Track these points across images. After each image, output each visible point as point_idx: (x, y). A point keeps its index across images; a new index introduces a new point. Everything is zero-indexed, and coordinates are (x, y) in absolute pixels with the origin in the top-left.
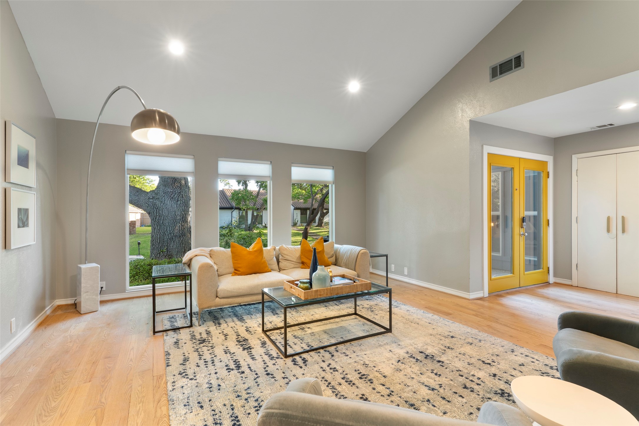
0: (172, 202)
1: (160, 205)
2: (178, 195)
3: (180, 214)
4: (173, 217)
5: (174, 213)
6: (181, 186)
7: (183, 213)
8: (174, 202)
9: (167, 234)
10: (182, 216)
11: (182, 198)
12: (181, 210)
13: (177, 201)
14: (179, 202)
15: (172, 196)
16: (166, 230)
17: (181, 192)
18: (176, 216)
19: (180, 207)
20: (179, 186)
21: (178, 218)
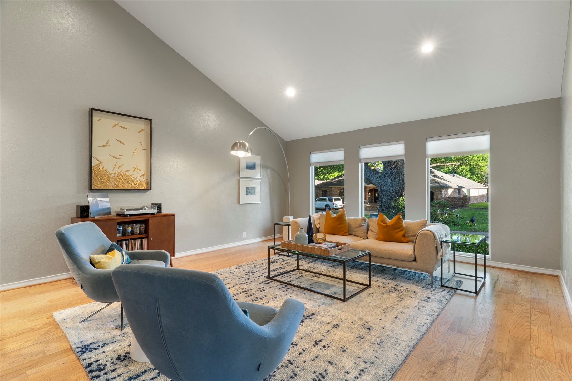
0: (391, 180)
1: (383, 183)
2: (395, 174)
3: (396, 190)
4: (391, 192)
5: (391, 189)
6: (397, 167)
7: (399, 189)
8: (392, 180)
9: (385, 205)
10: (398, 191)
11: (399, 176)
12: (398, 187)
13: (395, 179)
14: (396, 180)
15: (391, 175)
16: (385, 202)
17: (397, 171)
18: (393, 192)
19: (396, 184)
20: (395, 167)
21: (394, 193)
